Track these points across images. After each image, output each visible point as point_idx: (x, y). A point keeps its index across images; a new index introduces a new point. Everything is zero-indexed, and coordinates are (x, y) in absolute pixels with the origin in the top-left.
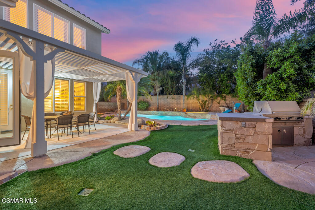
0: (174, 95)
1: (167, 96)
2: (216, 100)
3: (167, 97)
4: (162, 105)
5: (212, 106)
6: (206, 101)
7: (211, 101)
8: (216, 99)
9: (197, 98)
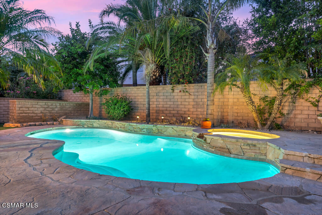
0: (190, 82)
1: (171, 86)
2: (305, 96)
3: (173, 90)
4: (161, 109)
5: (293, 112)
6: (274, 99)
7: (289, 98)
8: (307, 91)
9: (245, 88)
